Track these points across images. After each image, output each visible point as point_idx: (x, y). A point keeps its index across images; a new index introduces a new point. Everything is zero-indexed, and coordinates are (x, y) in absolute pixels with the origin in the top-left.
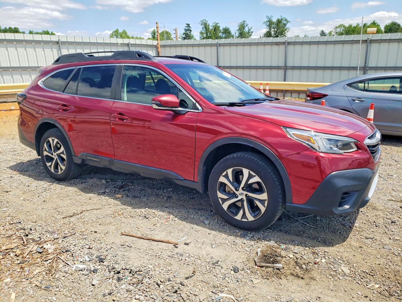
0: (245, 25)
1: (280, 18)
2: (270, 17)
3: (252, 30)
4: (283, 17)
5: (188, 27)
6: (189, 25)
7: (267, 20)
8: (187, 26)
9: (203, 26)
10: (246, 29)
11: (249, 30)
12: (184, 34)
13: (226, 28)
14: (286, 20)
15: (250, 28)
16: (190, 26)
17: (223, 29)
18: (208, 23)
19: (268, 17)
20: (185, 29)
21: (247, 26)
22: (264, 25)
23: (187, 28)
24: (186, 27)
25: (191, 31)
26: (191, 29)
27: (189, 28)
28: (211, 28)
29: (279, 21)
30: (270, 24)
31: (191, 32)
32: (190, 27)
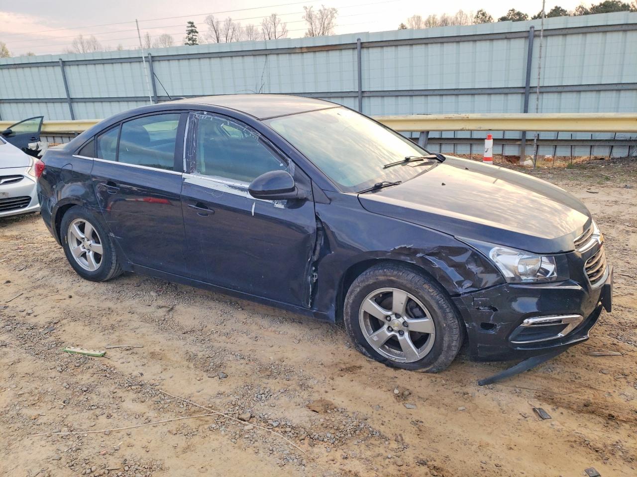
1: (322, 9)
5: (192, 26)
6: (192, 23)
8: (190, 25)
13: (250, 26)
16: (194, 24)
20: (189, 30)
23: (190, 29)
24: (188, 27)
25: (197, 33)
26: (197, 30)
27: (193, 28)
30: (310, 17)
32: (194, 26)
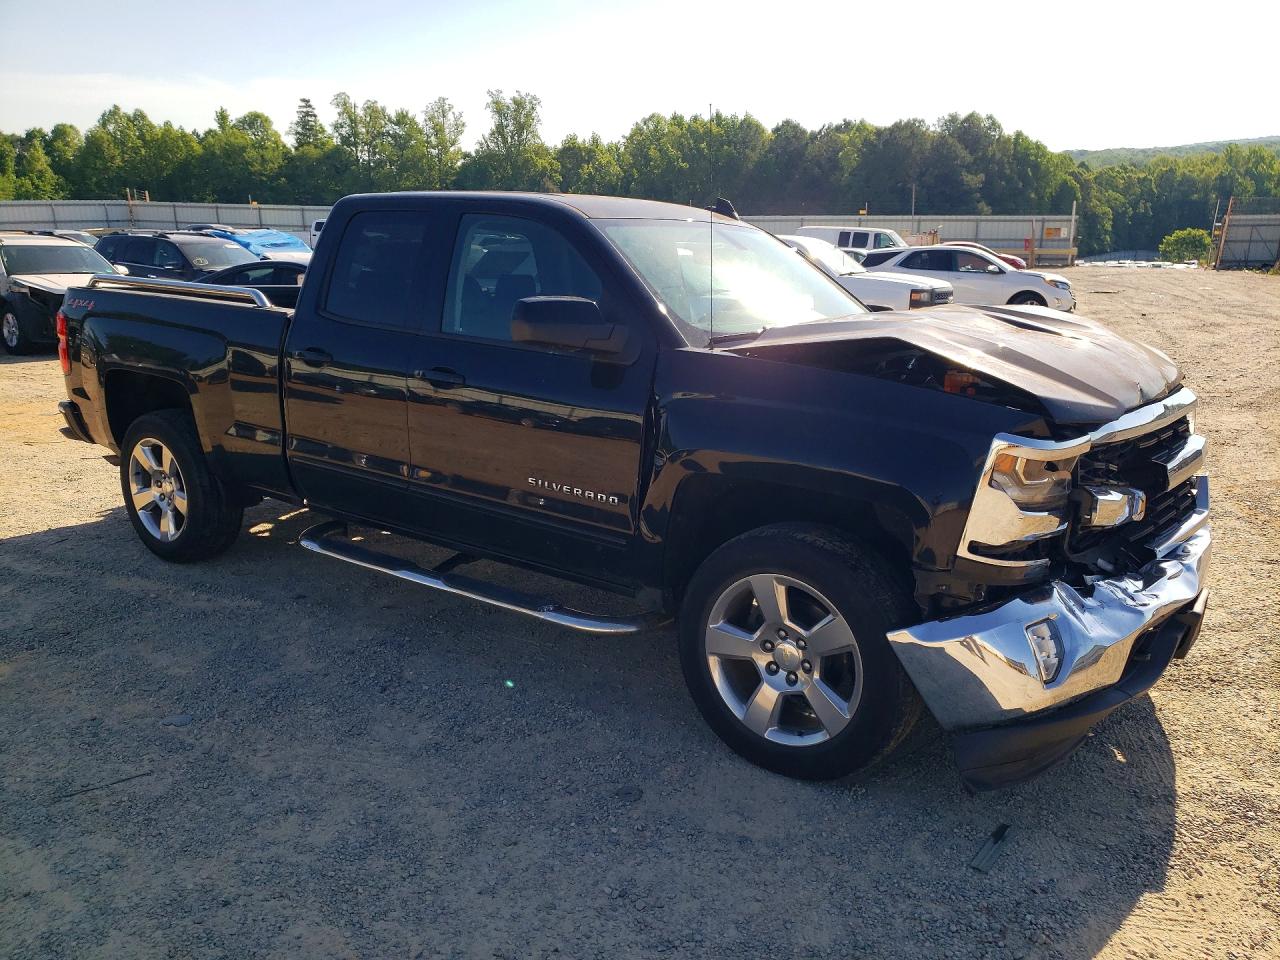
0: (447, 107)
2: (494, 92)
3: (463, 119)
4: (523, 94)
7: (490, 100)
9: (339, 110)
10: (450, 116)
11: (456, 119)
12: (297, 123)
14: (534, 98)
15: (457, 114)
17: (398, 115)
18: (352, 101)
19: (490, 93)
21: (453, 110)
22: (489, 110)
28: (360, 112)
29: (519, 104)
31: (318, 118)
